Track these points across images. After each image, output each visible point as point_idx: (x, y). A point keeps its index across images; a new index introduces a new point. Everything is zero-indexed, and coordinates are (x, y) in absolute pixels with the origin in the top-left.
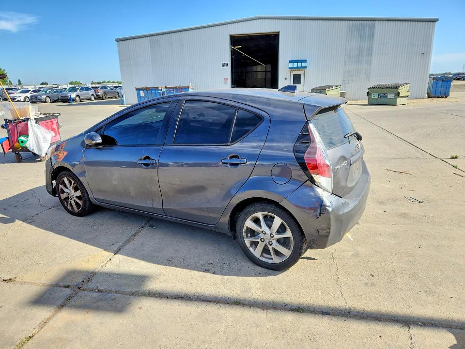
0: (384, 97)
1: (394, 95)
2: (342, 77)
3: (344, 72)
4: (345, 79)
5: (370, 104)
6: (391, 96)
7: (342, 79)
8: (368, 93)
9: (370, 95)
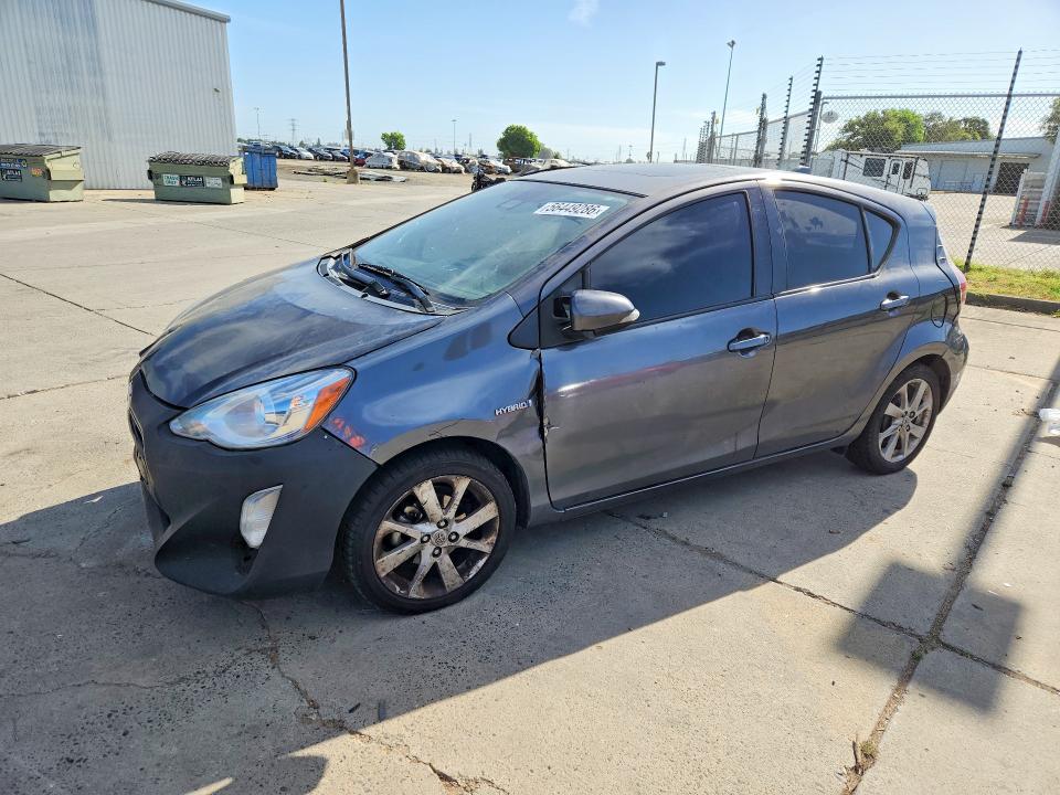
0: (197, 184)
1: (220, 181)
2: (35, 124)
3: (38, 111)
4: (44, 131)
5: (160, 199)
6: (213, 182)
7: (37, 131)
8: (150, 172)
9: (159, 176)
